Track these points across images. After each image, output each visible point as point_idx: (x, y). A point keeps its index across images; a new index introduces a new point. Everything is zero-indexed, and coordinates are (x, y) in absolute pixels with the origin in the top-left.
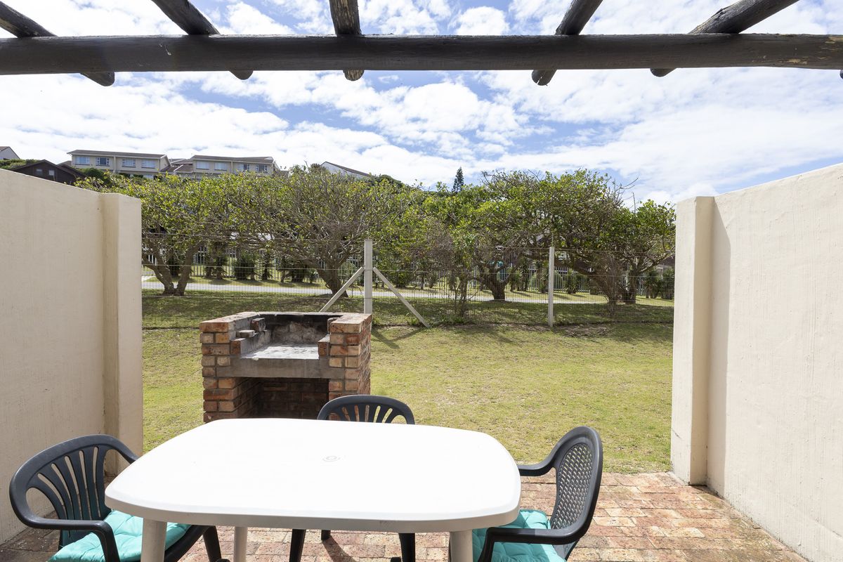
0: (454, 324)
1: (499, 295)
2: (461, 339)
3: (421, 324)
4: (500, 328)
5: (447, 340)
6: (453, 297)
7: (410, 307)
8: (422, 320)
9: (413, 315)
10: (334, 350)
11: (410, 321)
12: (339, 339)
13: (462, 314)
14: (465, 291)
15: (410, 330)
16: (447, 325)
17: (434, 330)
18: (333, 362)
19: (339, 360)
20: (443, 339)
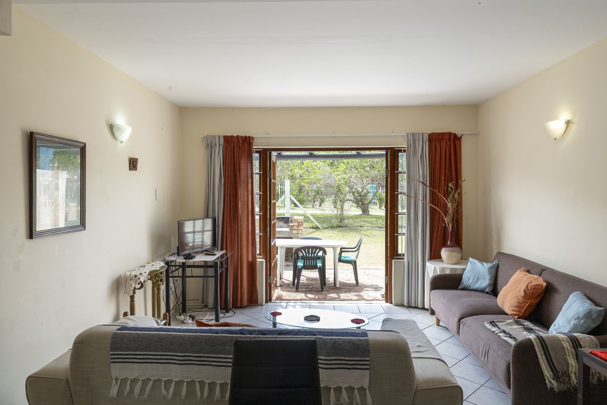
0: (337, 227)
1: (365, 211)
2: (340, 235)
3: (318, 227)
4: (363, 230)
5: (333, 235)
6: (335, 212)
7: (311, 218)
8: (318, 225)
9: (313, 222)
10: (295, 228)
11: (311, 226)
12: (296, 224)
13: (341, 222)
14: (343, 208)
15: (312, 230)
16: (332, 228)
17: (325, 230)
18: (294, 232)
19: (296, 231)
20: (330, 235)
